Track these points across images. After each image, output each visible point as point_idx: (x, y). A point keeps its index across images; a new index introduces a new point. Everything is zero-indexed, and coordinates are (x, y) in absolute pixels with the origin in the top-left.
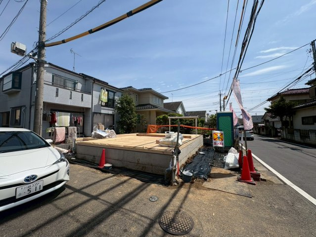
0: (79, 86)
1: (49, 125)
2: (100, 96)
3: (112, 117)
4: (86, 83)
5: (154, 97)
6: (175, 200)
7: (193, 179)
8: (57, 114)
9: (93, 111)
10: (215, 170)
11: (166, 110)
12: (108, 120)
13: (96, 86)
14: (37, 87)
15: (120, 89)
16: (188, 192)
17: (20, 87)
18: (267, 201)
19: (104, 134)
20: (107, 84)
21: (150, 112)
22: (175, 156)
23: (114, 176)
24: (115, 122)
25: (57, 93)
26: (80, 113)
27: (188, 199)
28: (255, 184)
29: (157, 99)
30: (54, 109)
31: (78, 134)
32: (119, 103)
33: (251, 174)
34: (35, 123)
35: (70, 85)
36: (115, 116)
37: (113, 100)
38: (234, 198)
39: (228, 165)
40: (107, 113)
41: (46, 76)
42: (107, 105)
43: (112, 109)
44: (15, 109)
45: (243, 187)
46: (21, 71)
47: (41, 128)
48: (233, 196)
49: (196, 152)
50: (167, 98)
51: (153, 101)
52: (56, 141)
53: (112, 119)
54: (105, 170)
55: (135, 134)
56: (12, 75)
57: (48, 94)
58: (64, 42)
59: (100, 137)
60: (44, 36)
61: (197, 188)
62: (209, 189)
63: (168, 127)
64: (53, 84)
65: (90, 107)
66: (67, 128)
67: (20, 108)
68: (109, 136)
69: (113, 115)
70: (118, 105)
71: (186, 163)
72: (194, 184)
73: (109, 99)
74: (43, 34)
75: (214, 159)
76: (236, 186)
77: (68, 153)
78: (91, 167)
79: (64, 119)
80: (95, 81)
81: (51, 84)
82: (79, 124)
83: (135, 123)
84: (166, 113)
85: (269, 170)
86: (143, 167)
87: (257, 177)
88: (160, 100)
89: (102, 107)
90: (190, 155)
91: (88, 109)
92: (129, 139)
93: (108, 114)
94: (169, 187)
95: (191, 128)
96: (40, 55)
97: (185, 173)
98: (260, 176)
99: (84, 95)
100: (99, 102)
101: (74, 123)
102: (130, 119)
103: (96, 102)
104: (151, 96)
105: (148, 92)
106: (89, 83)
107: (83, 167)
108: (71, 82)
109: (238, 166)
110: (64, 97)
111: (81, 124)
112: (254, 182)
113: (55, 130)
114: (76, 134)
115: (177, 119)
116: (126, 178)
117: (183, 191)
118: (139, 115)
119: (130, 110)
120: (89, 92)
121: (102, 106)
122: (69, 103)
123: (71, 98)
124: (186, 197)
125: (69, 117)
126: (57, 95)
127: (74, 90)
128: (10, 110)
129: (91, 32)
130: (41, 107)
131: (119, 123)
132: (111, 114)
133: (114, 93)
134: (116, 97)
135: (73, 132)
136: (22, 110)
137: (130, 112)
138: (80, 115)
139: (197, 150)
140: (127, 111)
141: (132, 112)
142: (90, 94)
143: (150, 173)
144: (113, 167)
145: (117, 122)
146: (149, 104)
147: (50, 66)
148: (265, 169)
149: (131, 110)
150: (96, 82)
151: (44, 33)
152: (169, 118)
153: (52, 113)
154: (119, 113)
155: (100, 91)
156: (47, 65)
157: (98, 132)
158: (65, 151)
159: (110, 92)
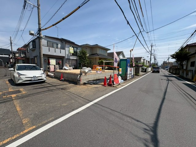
0: (59, 46)
1: (47, 64)
2: (69, 50)
4: (63, 44)
5: (100, 49)
9: (66, 58)
10: (101, 83)
12: (74, 62)
13: (67, 45)
14: (40, 49)
17: (35, 48)
19: (67, 68)
20: (73, 43)
21: (96, 58)
22: (79, 75)
25: (49, 49)
26: (61, 59)
29: (102, 50)
30: (49, 57)
32: (79, 54)
34: (41, 63)
35: (55, 46)
36: (78, 61)
41: (44, 42)
42: (73, 55)
43: (76, 57)
44: (35, 57)
46: (35, 40)
47: (43, 65)
50: (110, 50)
52: (51, 71)
53: (76, 62)
54: (61, 80)
56: (32, 42)
57: (45, 50)
58: (46, 29)
60: (40, 25)
64: (47, 46)
65: (65, 56)
66: (55, 66)
67: (36, 56)
69: (76, 60)
72: (84, 85)
73: (74, 52)
79: (53, 62)
83: (87, 64)
88: (105, 51)
91: (64, 57)
93: (74, 59)
99: (62, 50)
101: (58, 63)
102: (84, 62)
103: (67, 53)
104: (98, 49)
105: (96, 46)
107: (55, 79)
110: (52, 52)
111: (61, 64)
113: (50, 66)
120: (64, 49)
121: (70, 55)
122: (55, 54)
123: (55, 52)
125: (55, 61)
126: (49, 51)
127: (57, 48)
128: (33, 57)
129: (53, 25)
130: (42, 56)
132: (75, 60)
134: (78, 51)
135: (57, 68)
136: (37, 58)
138: (61, 60)
140: (83, 58)
141: (85, 58)
145: (78, 63)
146: (97, 54)
150: (67, 43)
152: (104, 61)
153: (48, 59)
154: (80, 59)
155: (69, 48)
156: (44, 37)
157: (65, 67)
158: (53, 75)
159: (74, 48)
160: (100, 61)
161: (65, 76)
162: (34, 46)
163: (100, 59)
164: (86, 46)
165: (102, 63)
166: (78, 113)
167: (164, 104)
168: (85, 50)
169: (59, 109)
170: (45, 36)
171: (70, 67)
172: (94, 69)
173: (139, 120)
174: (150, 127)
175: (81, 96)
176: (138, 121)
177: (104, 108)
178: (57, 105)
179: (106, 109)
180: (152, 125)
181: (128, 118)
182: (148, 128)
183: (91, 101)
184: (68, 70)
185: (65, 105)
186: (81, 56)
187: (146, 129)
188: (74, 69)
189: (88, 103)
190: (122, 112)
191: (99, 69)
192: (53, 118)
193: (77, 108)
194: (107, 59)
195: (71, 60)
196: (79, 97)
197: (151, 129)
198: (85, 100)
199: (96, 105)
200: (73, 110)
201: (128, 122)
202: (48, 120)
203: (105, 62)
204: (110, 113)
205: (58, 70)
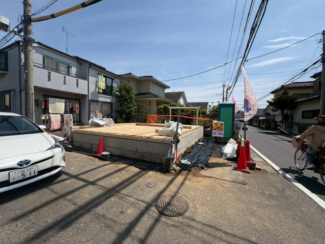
0: (74, 70)
1: (42, 111)
2: (97, 82)
3: (110, 105)
4: (82, 67)
5: (155, 85)
6: (171, 186)
7: (191, 168)
8: (51, 100)
9: (90, 99)
10: (213, 160)
11: (167, 100)
12: (106, 108)
13: (92, 71)
14: (26, 69)
15: (119, 76)
16: (185, 179)
18: (260, 188)
19: (101, 123)
20: (104, 69)
21: (150, 101)
22: (174, 145)
23: (111, 163)
24: (113, 111)
25: (49, 77)
26: (76, 100)
27: (184, 185)
28: (249, 173)
29: (158, 87)
30: (47, 95)
31: (74, 122)
32: (117, 91)
33: (247, 163)
34: (27, 109)
35: (63, 68)
36: (113, 105)
37: (112, 88)
38: (229, 185)
39: (226, 155)
40: (105, 101)
41: (36, 57)
42: (105, 92)
43: (110, 97)
44: (3, 93)
45: (239, 175)
46: (6, 51)
47: (34, 115)
48: (228, 183)
49: (196, 143)
50: (169, 87)
51: (154, 90)
52: (52, 128)
53: (110, 108)
54: (103, 158)
55: (135, 124)
57: (39, 78)
58: (53, 16)
59: (98, 125)
60: (30, 9)
61: (194, 175)
62: (206, 176)
63: (169, 117)
64: (44, 66)
65: (87, 94)
66: (62, 116)
67: (9, 92)
68: (107, 125)
69: (111, 104)
70: (117, 93)
71: (185, 152)
72: (192, 172)
73: (107, 86)
74: (28, 7)
75: (213, 150)
76: (232, 174)
77: (64, 141)
78: (88, 155)
79: (58, 107)
80: (91, 65)
81: (42, 66)
82: (75, 111)
83: (134, 112)
84: (168, 103)
85: (265, 161)
86: (142, 156)
87: (252, 167)
88: (161, 89)
89: (99, 95)
90: (190, 146)
91: (84, 96)
92: (128, 128)
94: (167, 174)
95: (192, 119)
96: (27, 32)
97: (183, 161)
98: (255, 165)
99: (80, 80)
100: (96, 88)
101: (69, 110)
102: (130, 108)
103: (92, 87)
104: (151, 84)
105: (149, 80)
106: (85, 67)
107: (80, 154)
108: (63, 65)
109: (235, 156)
110: (58, 82)
111: (77, 111)
112: (249, 171)
113: (49, 117)
114: (72, 122)
115: (178, 109)
116: (124, 165)
117: (180, 178)
118: (138, 105)
119: (129, 98)
120: (85, 78)
121: (99, 93)
122: (63, 88)
123: (65, 84)
124: (182, 183)
125: (64, 104)
126: (49, 80)
127: (68, 74)
129: (83, 5)
130: (32, 91)
131: (118, 112)
132: (109, 103)
133: (113, 79)
134: (114, 85)
135: (69, 120)
136: (12, 94)
137: (129, 100)
138: (77, 104)
139: (196, 140)
140: (126, 100)
141: (131, 101)
142: (86, 80)
143: (149, 162)
144: (111, 155)
145: (115, 111)
146: (149, 93)
147: (39, 46)
148: (261, 160)
149: (131, 98)
150: (92, 67)
151: (30, 5)
152: (170, 108)
153: (45, 99)
154: (118, 102)
155: (98, 77)
156: (36, 45)
157: (95, 120)
158: (61, 138)
159: (107, 79)
160: (162, 107)
163: (159, 103)
164: (129, 77)
170: (39, 43)
171: (107, 120)
186: (122, 97)
195: (100, 103)
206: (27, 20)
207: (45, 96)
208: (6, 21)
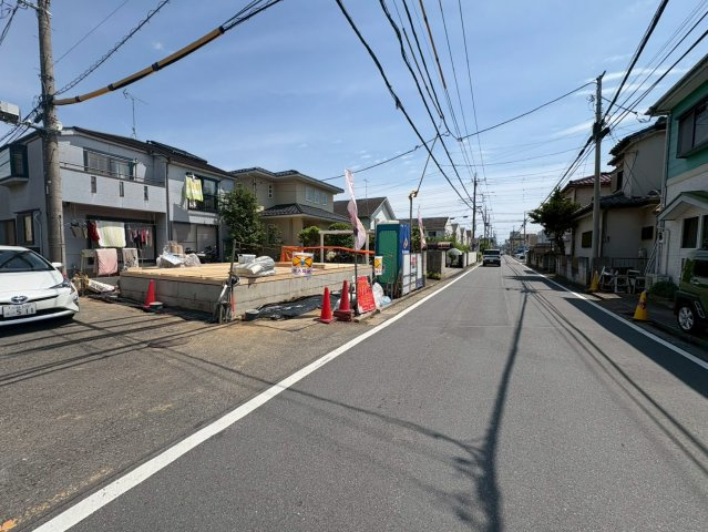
0: (141, 170)
1: (85, 243)
2: (185, 189)
3: (214, 230)
4: (156, 164)
5: (308, 189)
8: (98, 223)
9: (171, 219)
12: (205, 236)
13: (173, 170)
14: (48, 179)
17: (26, 174)
21: (291, 219)
22: (226, 287)
24: (221, 242)
25: (94, 183)
26: (147, 222)
29: (316, 192)
31: (140, 261)
32: (224, 204)
34: (52, 240)
35: (121, 169)
36: (220, 229)
37: (216, 199)
40: (202, 222)
41: (67, 153)
42: (201, 206)
43: (213, 215)
44: (22, 215)
46: (24, 143)
47: (64, 249)
50: (342, 191)
51: (303, 197)
52: (101, 272)
53: (213, 235)
56: (8, 150)
57: (73, 186)
58: (78, 100)
60: (51, 84)
64: (86, 169)
65: (165, 211)
66: (119, 250)
67: (30, 212)
69: (215, 227)
73: (206, 196)
74: (47, 81)
78: (131, 306)
79: (112, 235)
81: (82, 169)
82: (144, 243)
83: (258, 243)
88: (324, 195)
89: (190, 212)
91: (160, 216)
93: (205, 225)
96: (48, 120)
99: (150, 188)
100: (183, 201)
101: (134, 241)
103: (175, 199)
104: (299, 188)
105: (292, 178)
106: (165, 159)
107: (119, 305)
108: (123, 164)
110: (108, 194)
111: (149, 242)
113: (97, 253)
114: (136, 262)
119: (247, 216)
120: (161, 183)
121: (189, 208)
122: (120, 203)
123: (122, 195)
125: (123, 230)
126: (94, 190)
127: (131, 179)
128: (14, 216)
129: (112, 88)
130: (60, 212)
132: (211, 226)
133: (217, 182)
134: (221, 191)
135: (132, 258)
136: (35, 217)
137: (247, 220)
138: (147, 230)
140: (242, 220)
141: (251, 221)
142: (163, 186)
145: (224, 240)
146: (294, 204)
147: (78, 133)
149: (250, 216)
150: (174, 162)
151: (51, 78)
152: (322, 232)
153: (88, 222)
154: (228, 223)
155: (184, 180)
156: (71, 132)
157: (166, 256)
158: (110, 288)
159: (206, 181)
160: (307, 231)
161: (167, 290)
162: (20, 170)
163: (307, 223)
164: (254, 176)
165: (314, 237)
166: (220, 434)
167: (516, 368)
168: (248, 189)
169: (134, 430)
170: (75, 129)
171: (188, 256)
172: (286, 260)
173: (440, 432)
174: (476, 452)
175: (235, 368)
176: (436, 436)
177: (319, 405)
178: (127, 412)
179: (326, 406)
180: (479, 444)
181: (405, 430)
182: (467, 456)
183: (272, 384)
184: (178, 266)
185: (163, 408)
186: (233, 214)
187: (461, 461)
188: (203, 261)
189: (261, 391)
190: (383, 411)
191: (303, 259)
192: (107, 471)
193: (215, 418)
194: (332, 223)
195: (192, 227)
196: (223, 372)
197: (476, 456)
198: (247, 381)
199: (291, 395)
200: (199, 426)
201: (406, 444)
202: (84, 483)
203: (325, 236)
204: (345, 421)
205: (136, 269)
206: (48, 103)
207: (89, 217)
208: (13, 110)
